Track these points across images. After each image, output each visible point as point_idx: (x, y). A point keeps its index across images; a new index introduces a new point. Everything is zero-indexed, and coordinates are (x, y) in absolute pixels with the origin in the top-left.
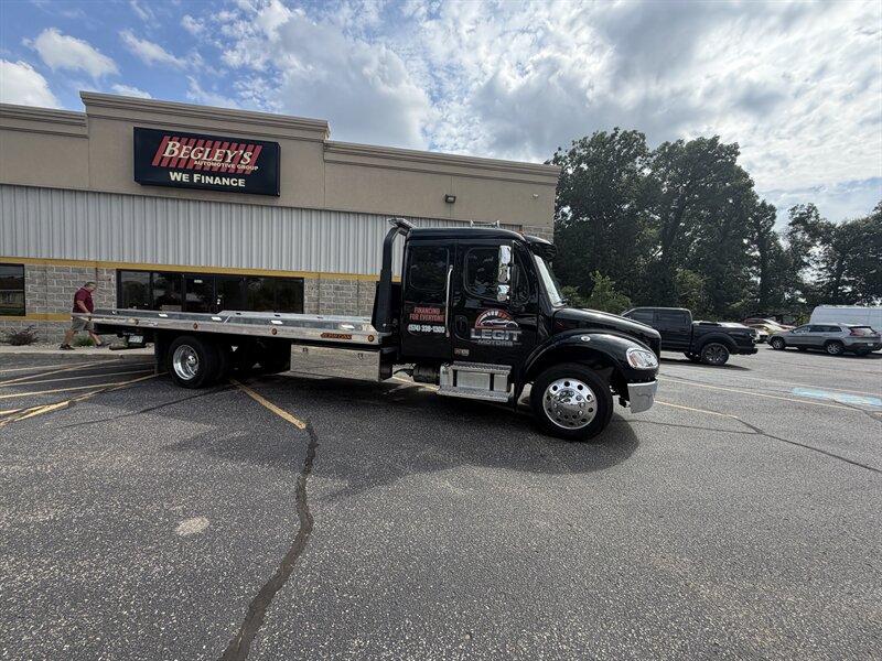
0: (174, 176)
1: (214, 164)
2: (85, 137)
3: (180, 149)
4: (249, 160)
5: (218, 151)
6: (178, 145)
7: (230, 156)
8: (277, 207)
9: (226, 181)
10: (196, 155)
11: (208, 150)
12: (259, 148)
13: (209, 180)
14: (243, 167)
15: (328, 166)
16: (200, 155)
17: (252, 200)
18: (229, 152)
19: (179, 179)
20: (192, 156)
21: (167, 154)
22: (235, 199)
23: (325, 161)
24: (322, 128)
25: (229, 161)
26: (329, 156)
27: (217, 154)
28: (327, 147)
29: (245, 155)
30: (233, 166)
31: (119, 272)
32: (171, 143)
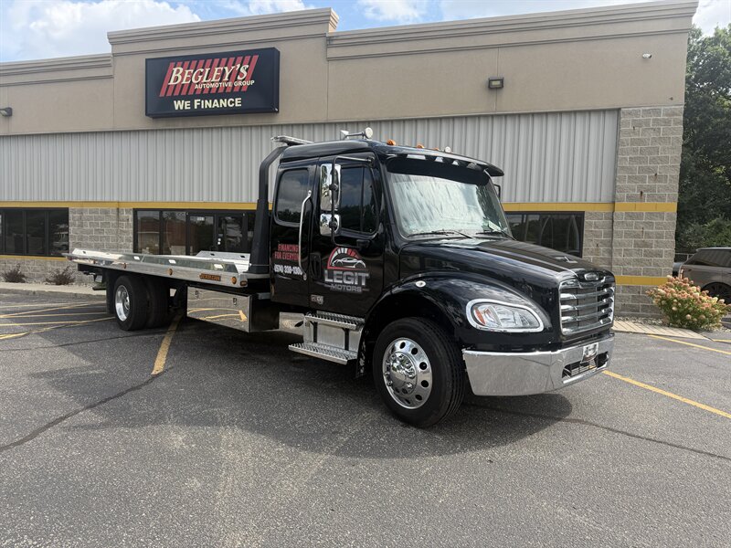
0: (178, 105)
1: (212, 86)
2: (111, 77)
3: (183, 75)
4: (245, 73)
5: (217, 69)
6: (181, 70)
7: (227, 73)
8: (277, 126)
9: (224, 103)
10: (196, 79)
11: (207, 70)
12: (256, 58)
13: (208, 104)
14: (240, 83)
15: (333, 66)
16: (200, 77)
17: (251, 120)
18: (226, 68)
19: (181, 108)
20: (194, 81)
21: (172, 83)
22: (234, 121)
23: (329, 60)
24: (323, 18)
25: (226, 79)
26: (333, 52)
27: (216, 73)
28: (330, 41)
29: (242, 70)
30: (230, 84)
31: (136, 211)
32: (175, 70)
